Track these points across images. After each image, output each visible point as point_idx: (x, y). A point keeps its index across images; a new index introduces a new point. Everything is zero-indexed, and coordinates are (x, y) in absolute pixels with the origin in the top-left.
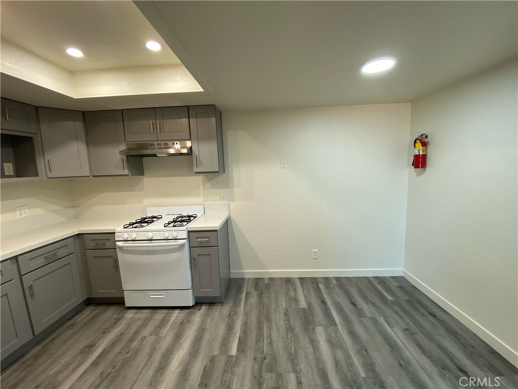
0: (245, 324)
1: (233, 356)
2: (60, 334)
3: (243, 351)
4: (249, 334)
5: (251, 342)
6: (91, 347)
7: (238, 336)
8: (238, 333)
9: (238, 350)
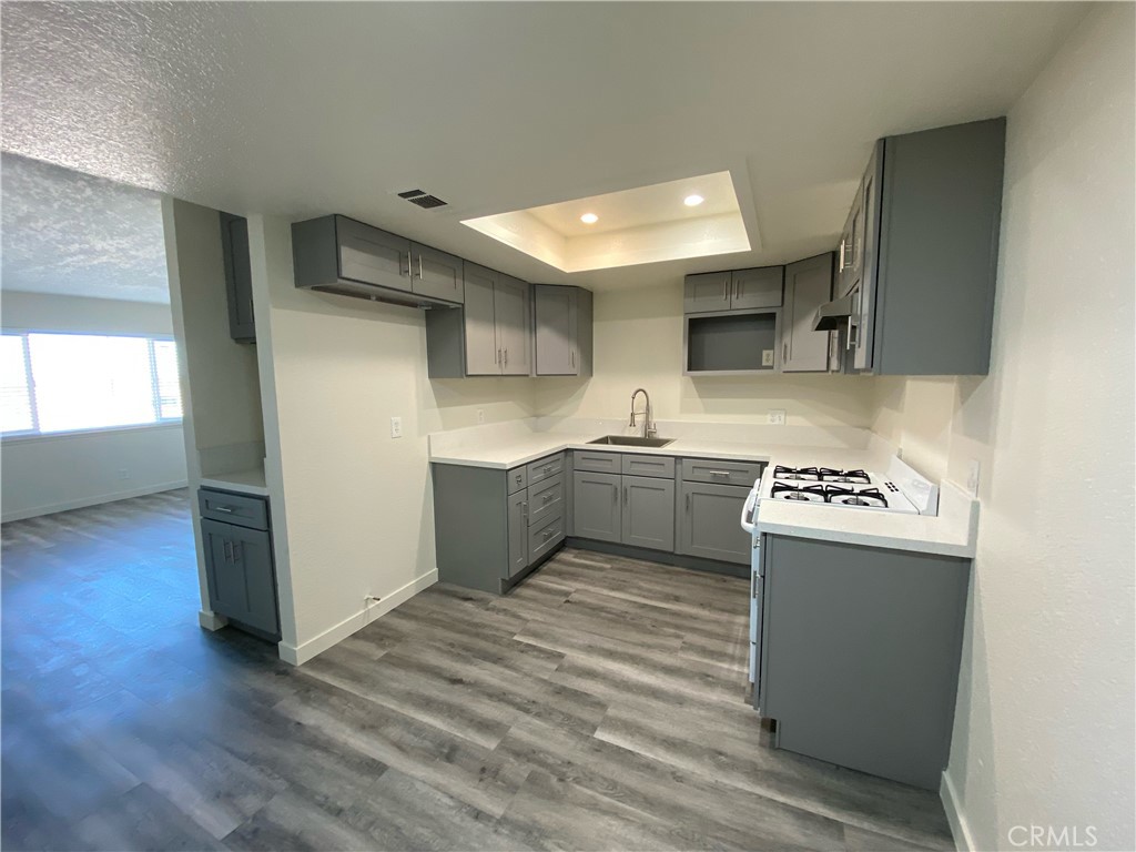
0: (678, 777)
1: (593, 733)
2: (705, 577)
3: (597, 750)
4: (641, 773)
5: (613, 770)
6: (677, 599)
7: (642, 753)
8: (650, 756)
9: (603, 744)
